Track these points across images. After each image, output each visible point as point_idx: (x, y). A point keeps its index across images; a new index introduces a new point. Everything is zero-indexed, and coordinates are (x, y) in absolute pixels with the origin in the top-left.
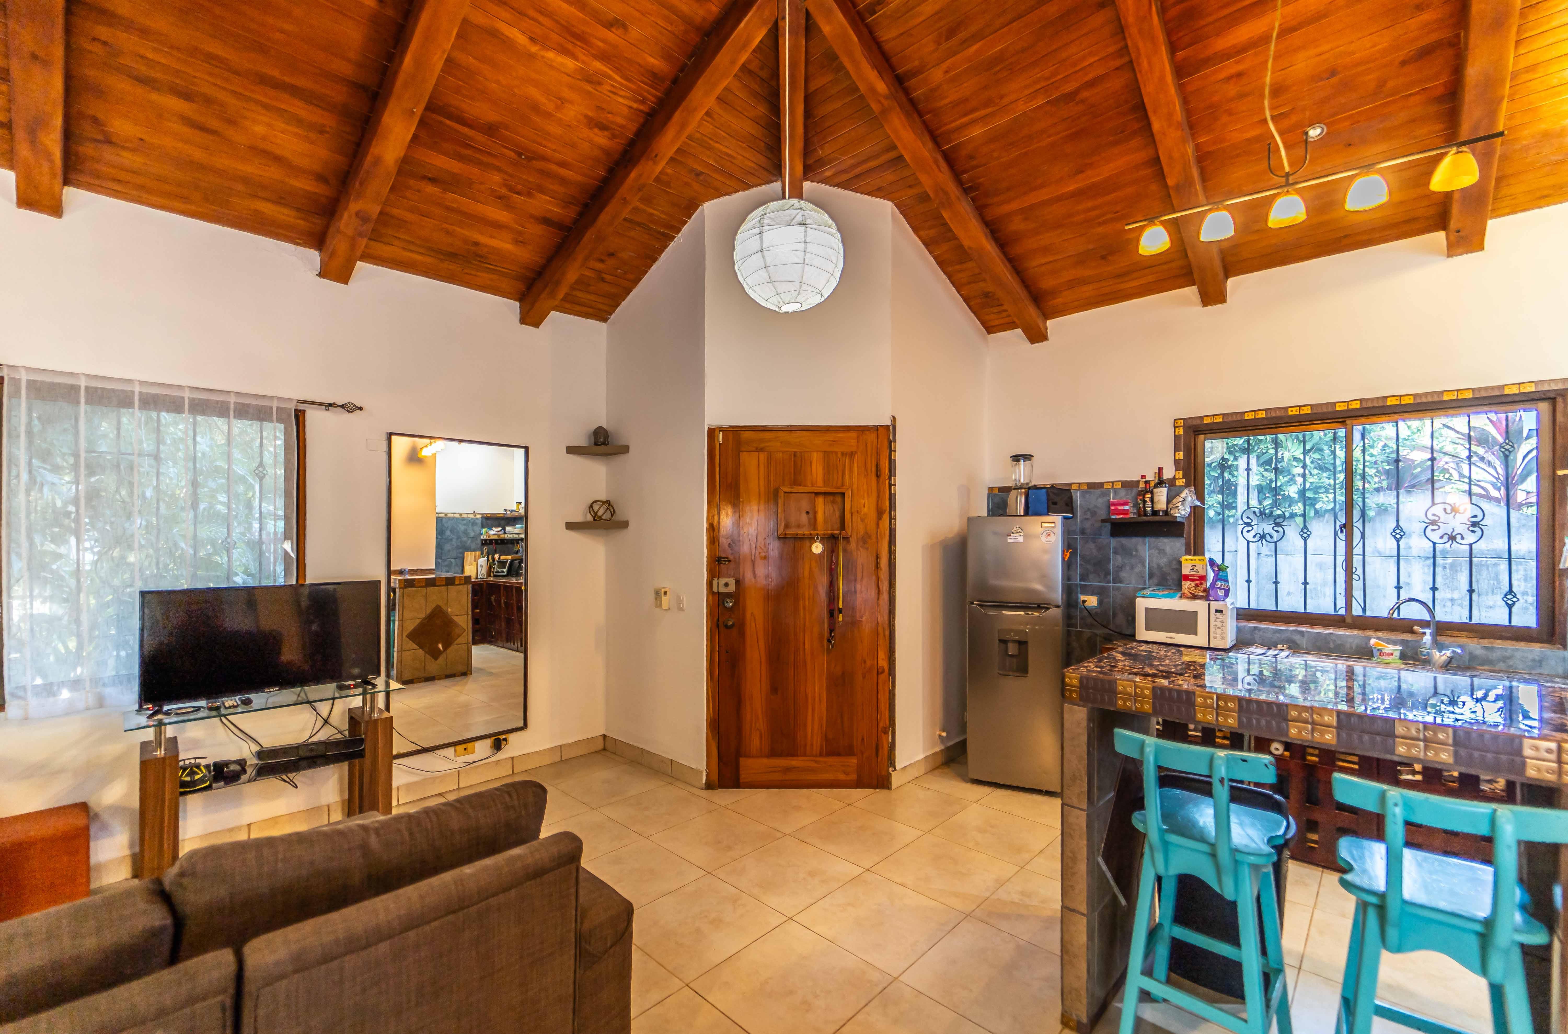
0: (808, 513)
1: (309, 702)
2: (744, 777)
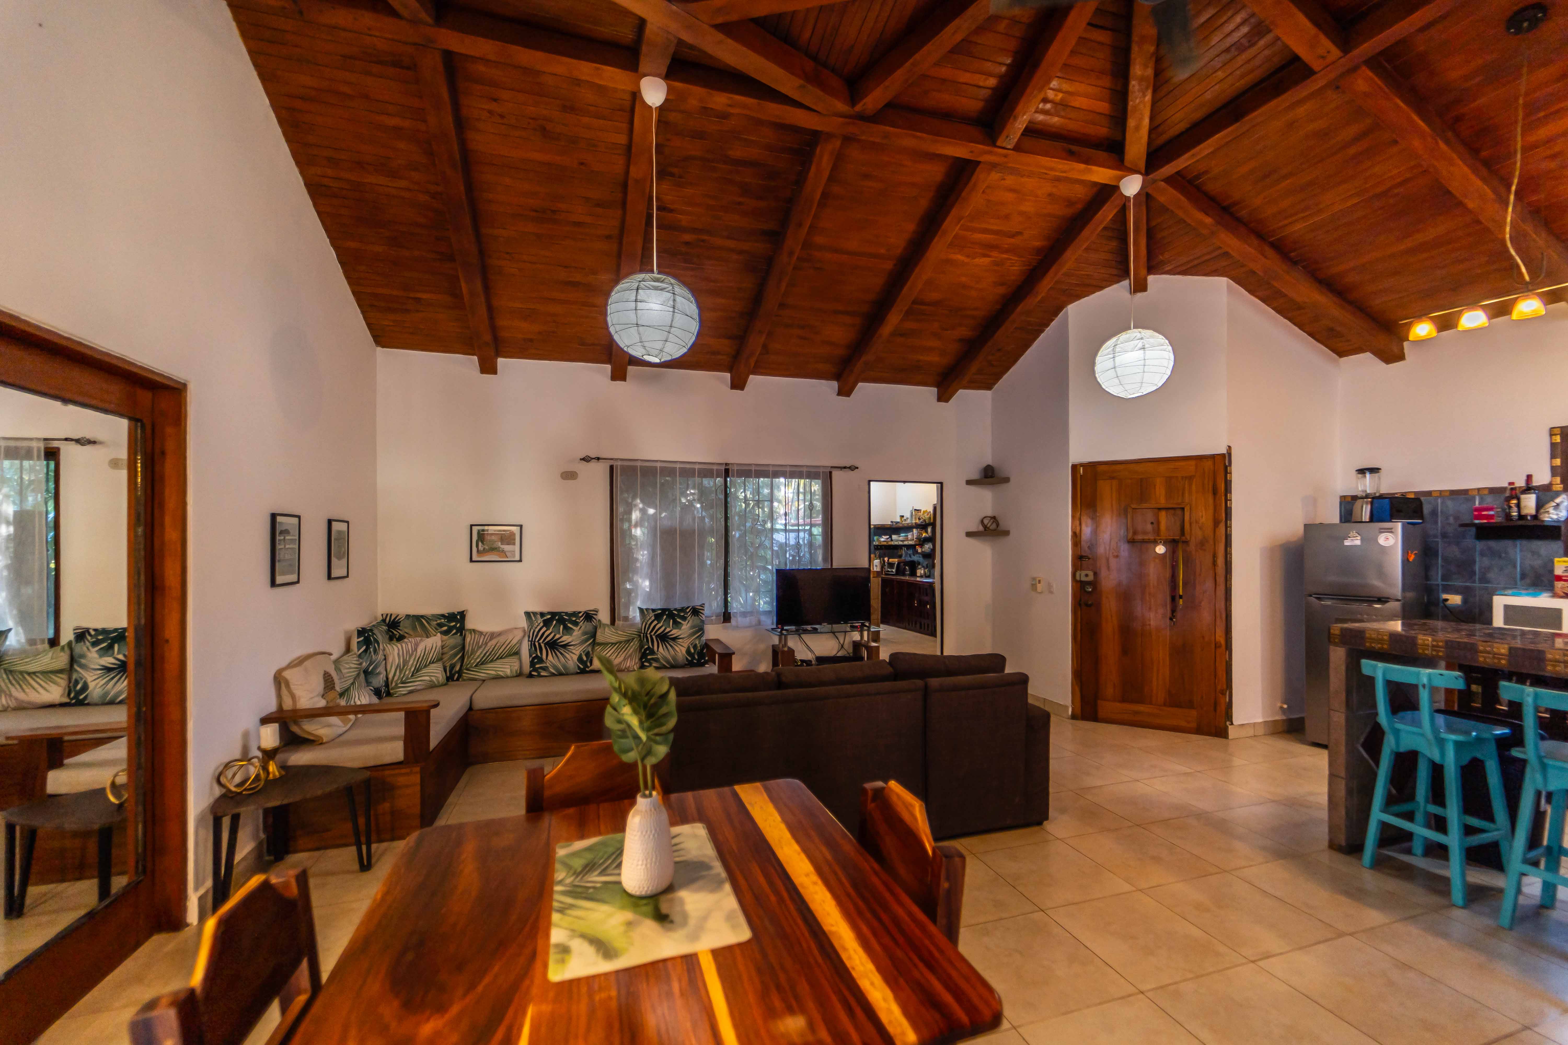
0: (1152, 523)
1: (834, 633)
2: (1101, 714)
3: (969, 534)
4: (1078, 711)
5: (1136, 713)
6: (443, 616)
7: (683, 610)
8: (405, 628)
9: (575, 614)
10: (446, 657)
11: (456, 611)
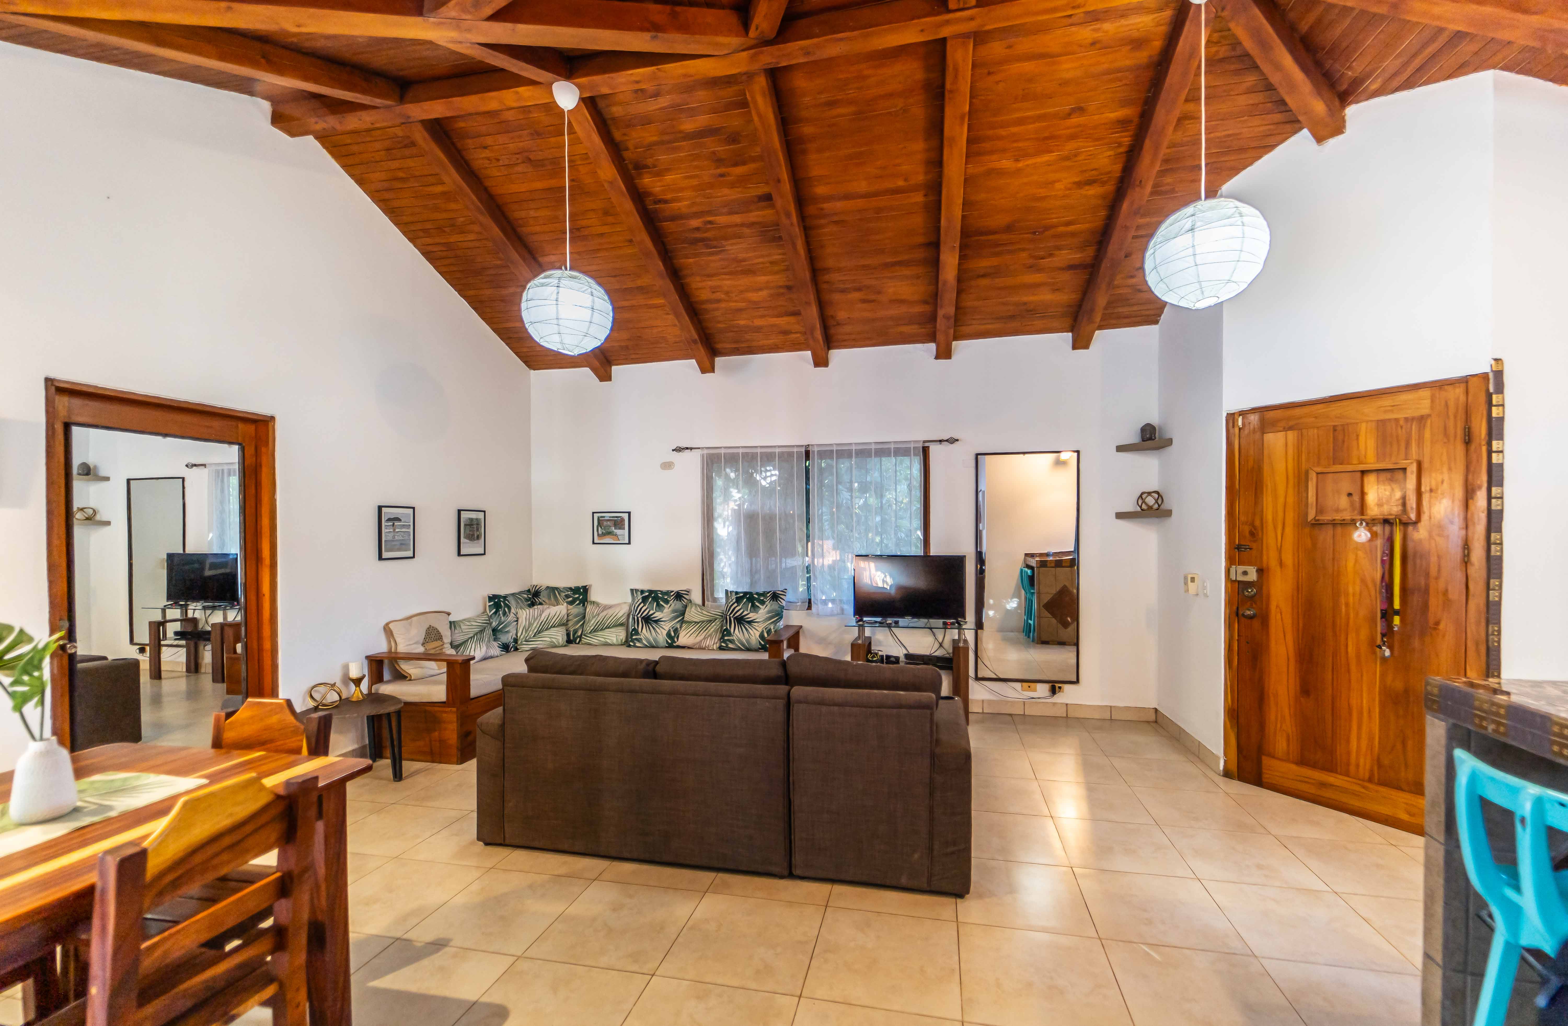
0: (1350, 495)
1: (931, 628)
2: (1266, 777)
3: (1120, 516)
4: (1234, 767)
5: (1323, 785)
6: (571, 589)
7: (764, 594)
8: (543, 597)
9: (667, 593)
10: (570, 623)
11: (580, 584)
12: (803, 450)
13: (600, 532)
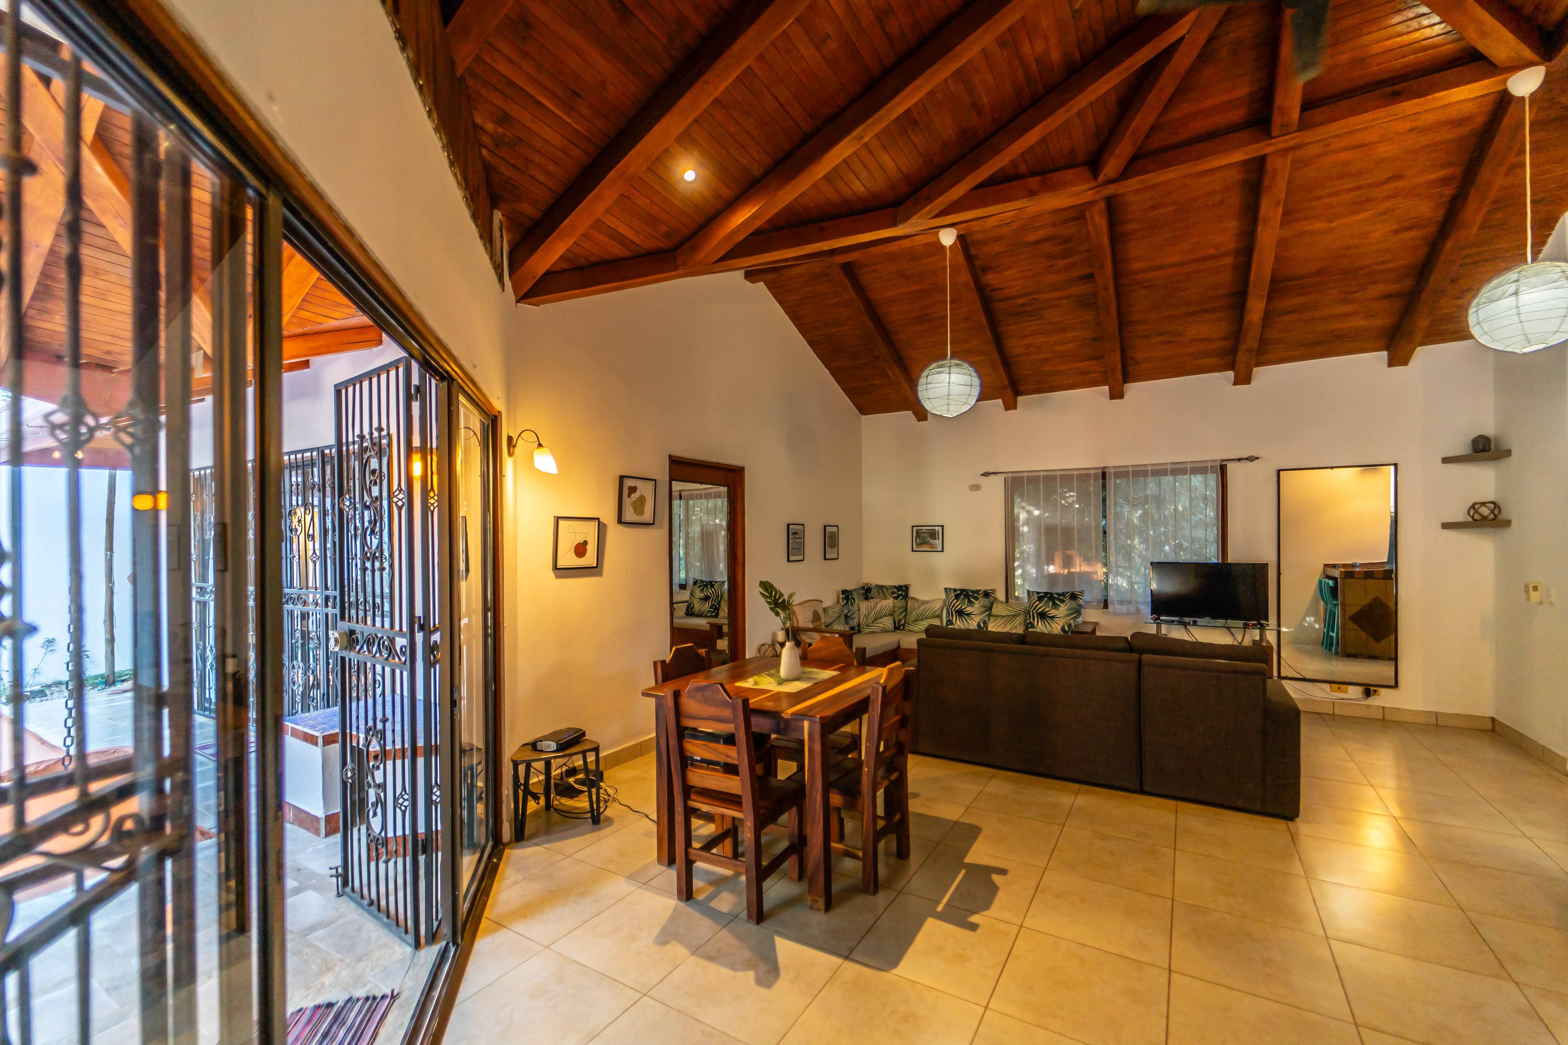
1: (1230, 630)
3: (1447, 527)
6: (895, 587)
7: (1063, 594)
8: (874, 592)
9: (977, 592)
10: (896, 614)
11: (903, 584)
12: (1100, 471)
13: (918, 542)
